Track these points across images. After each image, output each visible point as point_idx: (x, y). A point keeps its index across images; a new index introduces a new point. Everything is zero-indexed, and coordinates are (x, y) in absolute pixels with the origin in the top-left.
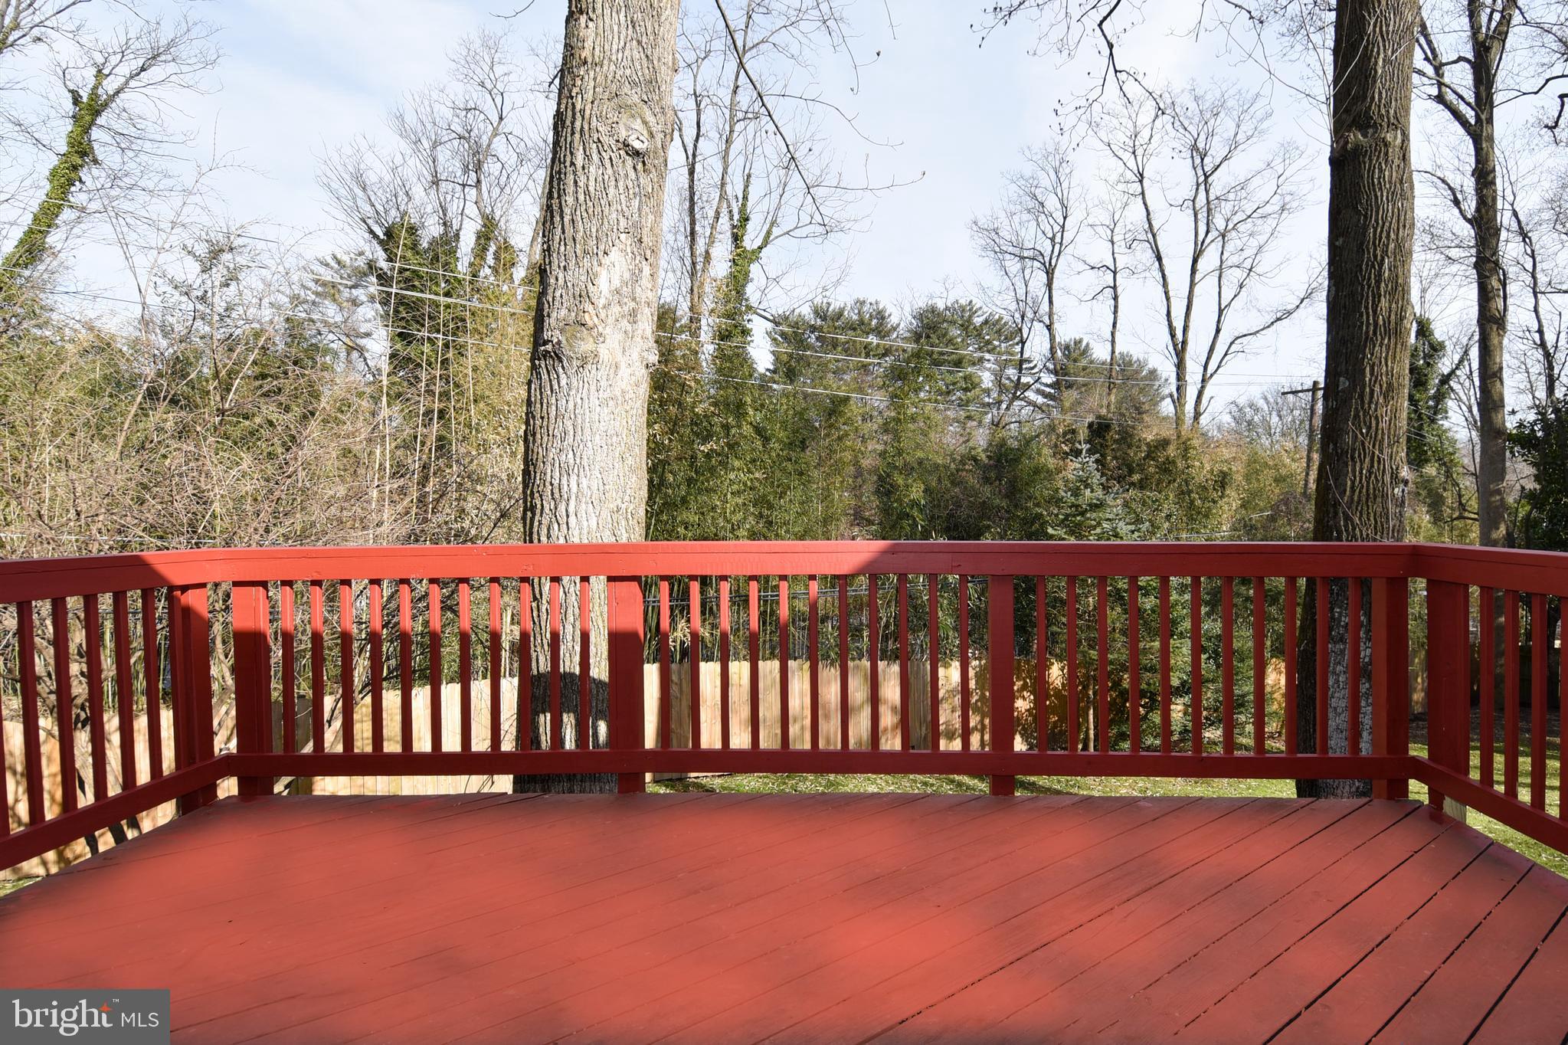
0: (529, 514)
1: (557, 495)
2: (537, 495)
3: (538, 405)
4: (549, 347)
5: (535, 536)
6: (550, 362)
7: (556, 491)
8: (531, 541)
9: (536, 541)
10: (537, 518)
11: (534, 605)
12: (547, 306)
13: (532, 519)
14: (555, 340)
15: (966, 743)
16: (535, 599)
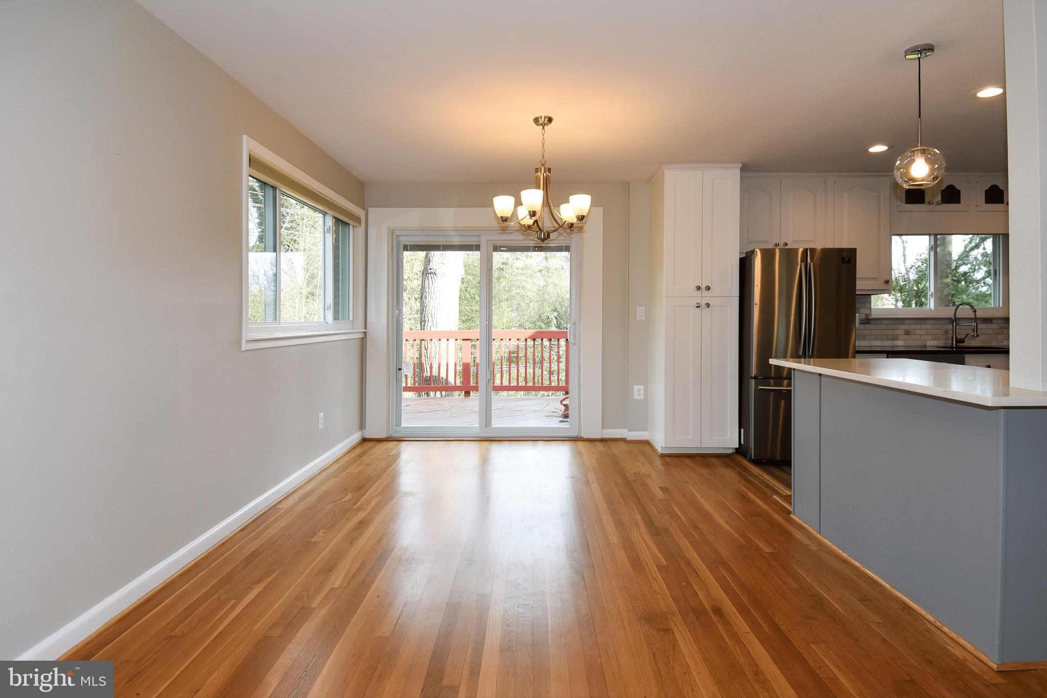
0: (423, 323)
1: (433, 317)
2: (426, 317)
3: (428, 288)
4: (432, 271)
5: (425, 328)
6: (432, 275)
7: (433, 316)
8: (424, 329)
9: (425, 329)
10: (427, 324)
11: (426, 351)
12: (431, 257)
13: (424, 325)
14: (434, 269)
15: (558, 384)
16: (426, 349)
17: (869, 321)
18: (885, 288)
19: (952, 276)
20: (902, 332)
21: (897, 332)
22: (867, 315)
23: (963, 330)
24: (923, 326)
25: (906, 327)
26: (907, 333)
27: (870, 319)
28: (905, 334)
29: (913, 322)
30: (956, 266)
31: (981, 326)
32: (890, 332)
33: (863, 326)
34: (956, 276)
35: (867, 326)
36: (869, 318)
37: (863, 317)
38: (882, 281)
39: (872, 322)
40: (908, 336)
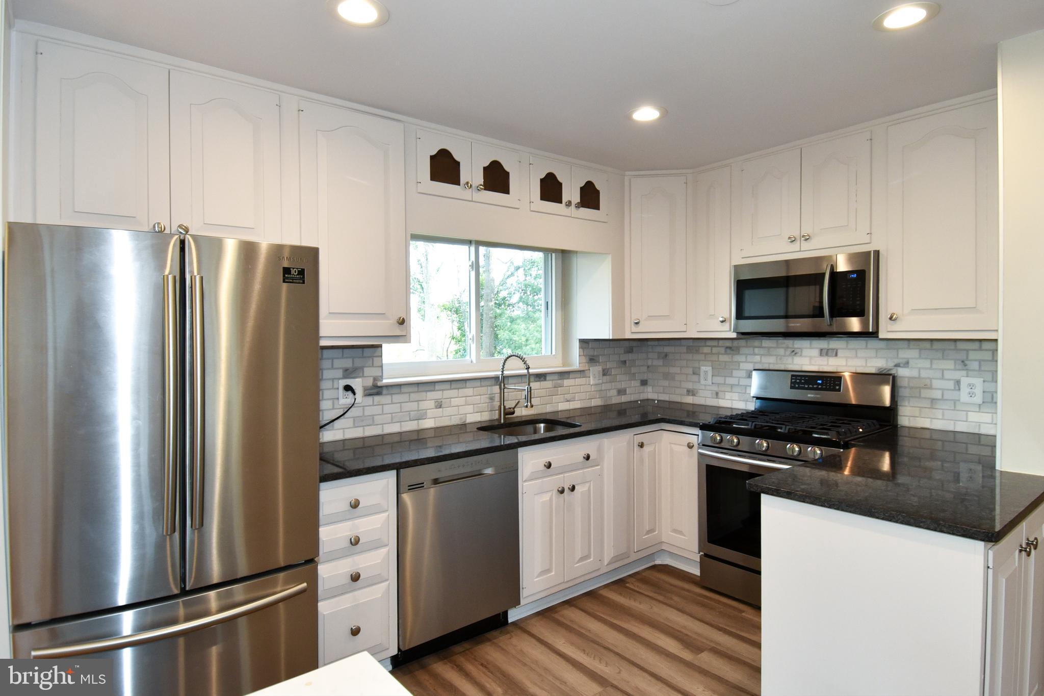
17: (379, 389)
18: (398, 333)
19: (495, 300)
20: (431, 404)
21: (424, 405)
22: (375, 379)
23: (515, 394)
24: (463, 392)
25: (436, 395)
26: (439, 405)
27: (381, 387)
28: (436, 407)
29: (447, 386)
30: (498, 291)
31: (534, 385)
32: (414, 406)
33: (369, 400)
34: (497, 300)
35: (377, 398)
36: (379, 384)
37: (369, 382)
38: (393, 320)
39: (385, 391)
40: (441, 409)
